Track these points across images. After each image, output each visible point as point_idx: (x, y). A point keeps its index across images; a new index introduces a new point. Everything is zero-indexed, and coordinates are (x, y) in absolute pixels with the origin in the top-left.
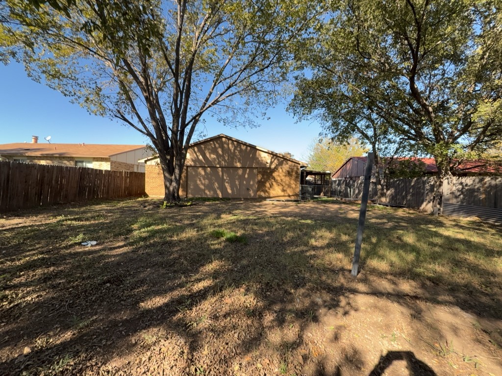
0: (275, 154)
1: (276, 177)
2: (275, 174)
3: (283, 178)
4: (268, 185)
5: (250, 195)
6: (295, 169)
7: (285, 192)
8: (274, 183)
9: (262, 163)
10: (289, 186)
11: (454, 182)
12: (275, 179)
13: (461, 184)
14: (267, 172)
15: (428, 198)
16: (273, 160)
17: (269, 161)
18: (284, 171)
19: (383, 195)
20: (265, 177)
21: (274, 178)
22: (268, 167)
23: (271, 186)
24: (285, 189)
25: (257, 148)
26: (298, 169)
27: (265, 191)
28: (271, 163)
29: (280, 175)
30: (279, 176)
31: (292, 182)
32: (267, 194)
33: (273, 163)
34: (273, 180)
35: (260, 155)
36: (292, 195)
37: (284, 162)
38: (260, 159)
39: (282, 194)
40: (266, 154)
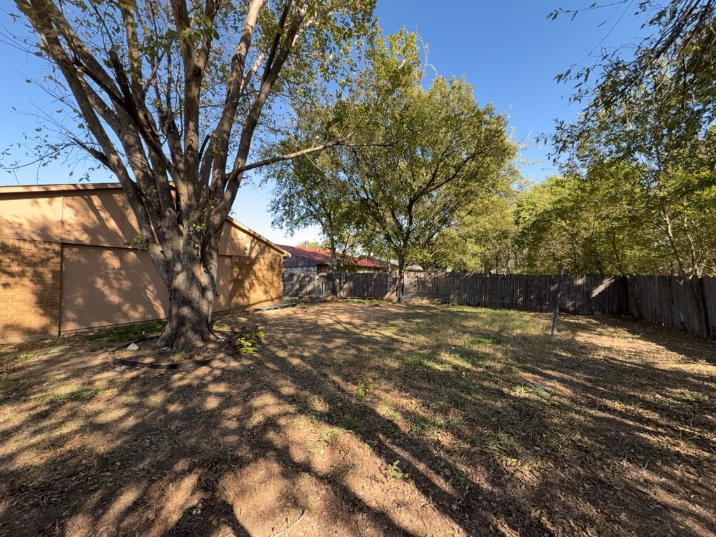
0: (257, 236)
1: (256, 272)
2: (256, 267)
3: (265, 272)
4: (247, 284)
5: (220, 304)
6: (278, 258)
7: (268, 295)
8: (255, 282)
9: (239, 248)
10: (272, 284)
11: (412, 276)
12: (255, 276)
13: (417, 277)
14: (245, 264)
15: (391, 289)
16: (253, 244)
17: (248, 246)
18: (266, 262)
19: (341, 288)
20: (243, 272)
21: (254, 273)
22: (248, 255)
23: (252, 285)
24: (268, 289)
25: (235, 222)
26: (280, 260)
27: (244, 296)
28: (252, 249)
29: (263, 268)
30: (260, 270)
31: (275, 279)
32: (246, 300)
33: (254, 250)
34: (253, 277)
35: (235, 234)
36: (276, 298)
37: (267, 249)
38: (236, 241)
39: (264, 297)
40: (245, 235)
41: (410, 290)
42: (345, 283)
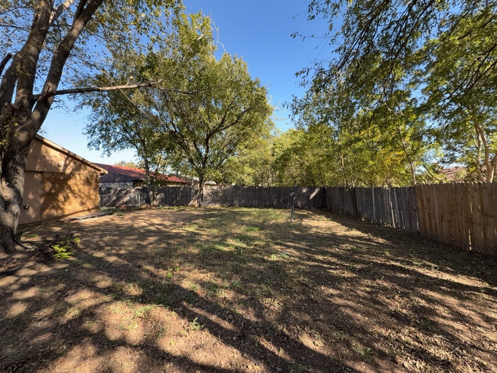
0: (72, 154)
1: (72, 186)
2: (71, 182)
3: (81, 187)
4: (61, 197)
5: (29, 217)
6: (95, 175)
7: (84, 206)
8: (70, 195)
9: (51, 165)
10: (89, 197)
12: (70, 190)
14: (59, 179)
15: (194, 198)
16: (68, 162)
17: (62, 163)
18: (83, 178)
19: (154, 199)
20: (57, 186)
21: (69, 187)
22: (61, 171)
23: (66, 198)
24: (84, 201)
25: (45, 141)
26: (97, 176)
27: (58, 208)
28: (66, 166)
29: (78, 183)
30: (76, 184)
31: (92, 192)
32: (60, 211)
33: (69, 167)
34: (68, 191)
35: (47, 152)
36: (92, 209)
37: (83, 166)
38: (47, 158)
39: (81, 208)
40: (57, 153)
41: (207, 198)
42: (157, 194)
